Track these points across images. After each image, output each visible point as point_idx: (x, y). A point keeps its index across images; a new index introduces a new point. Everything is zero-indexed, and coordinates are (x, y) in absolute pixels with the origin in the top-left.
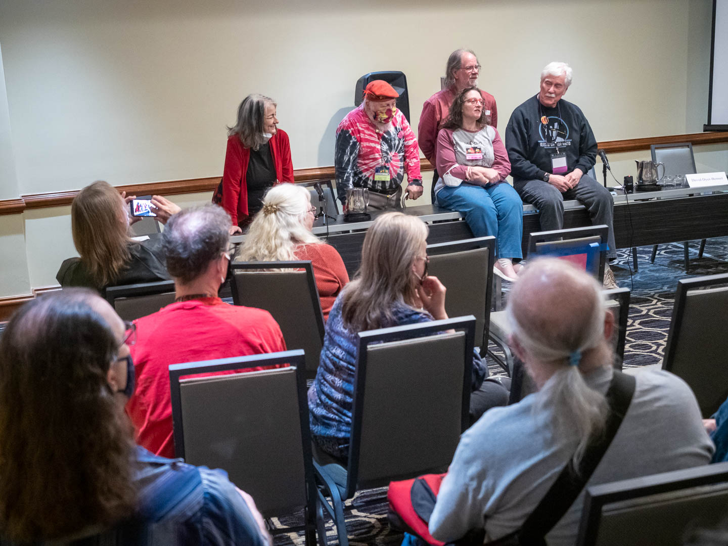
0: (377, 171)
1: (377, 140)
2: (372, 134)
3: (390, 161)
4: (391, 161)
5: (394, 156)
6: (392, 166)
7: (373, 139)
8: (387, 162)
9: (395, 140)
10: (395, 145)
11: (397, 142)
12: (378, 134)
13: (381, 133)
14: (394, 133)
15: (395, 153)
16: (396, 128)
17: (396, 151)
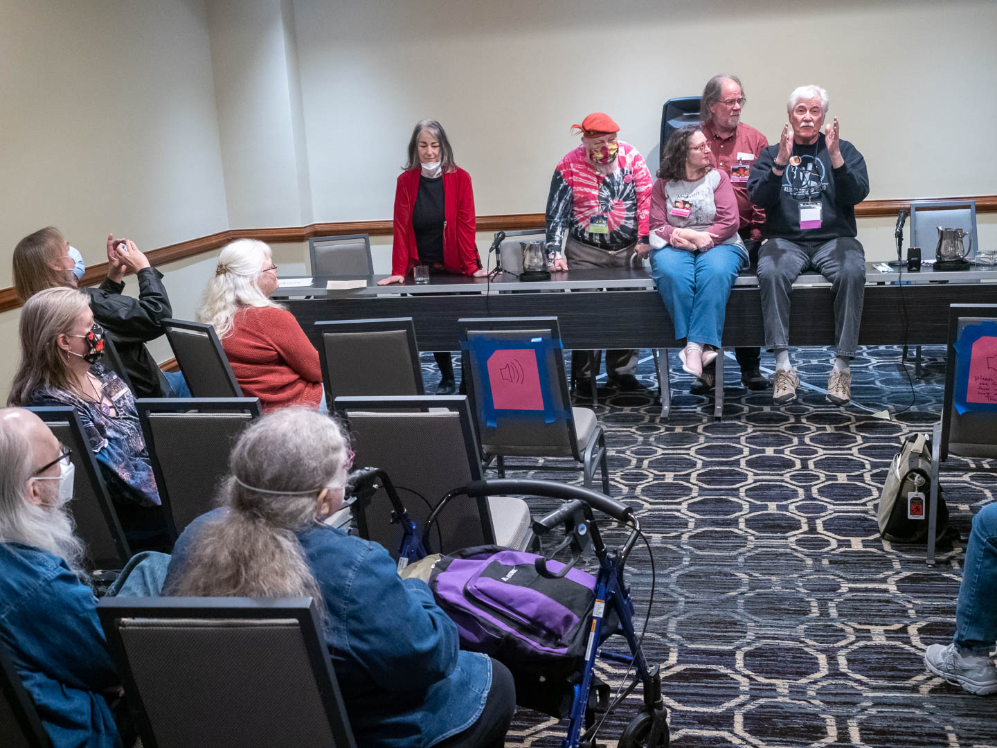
4: (612, 210)
5: (616, 204)
10: (618, 190)
14: (620, 176)
15: (619, 201)
16: (623, 171)
17: (620, 198)
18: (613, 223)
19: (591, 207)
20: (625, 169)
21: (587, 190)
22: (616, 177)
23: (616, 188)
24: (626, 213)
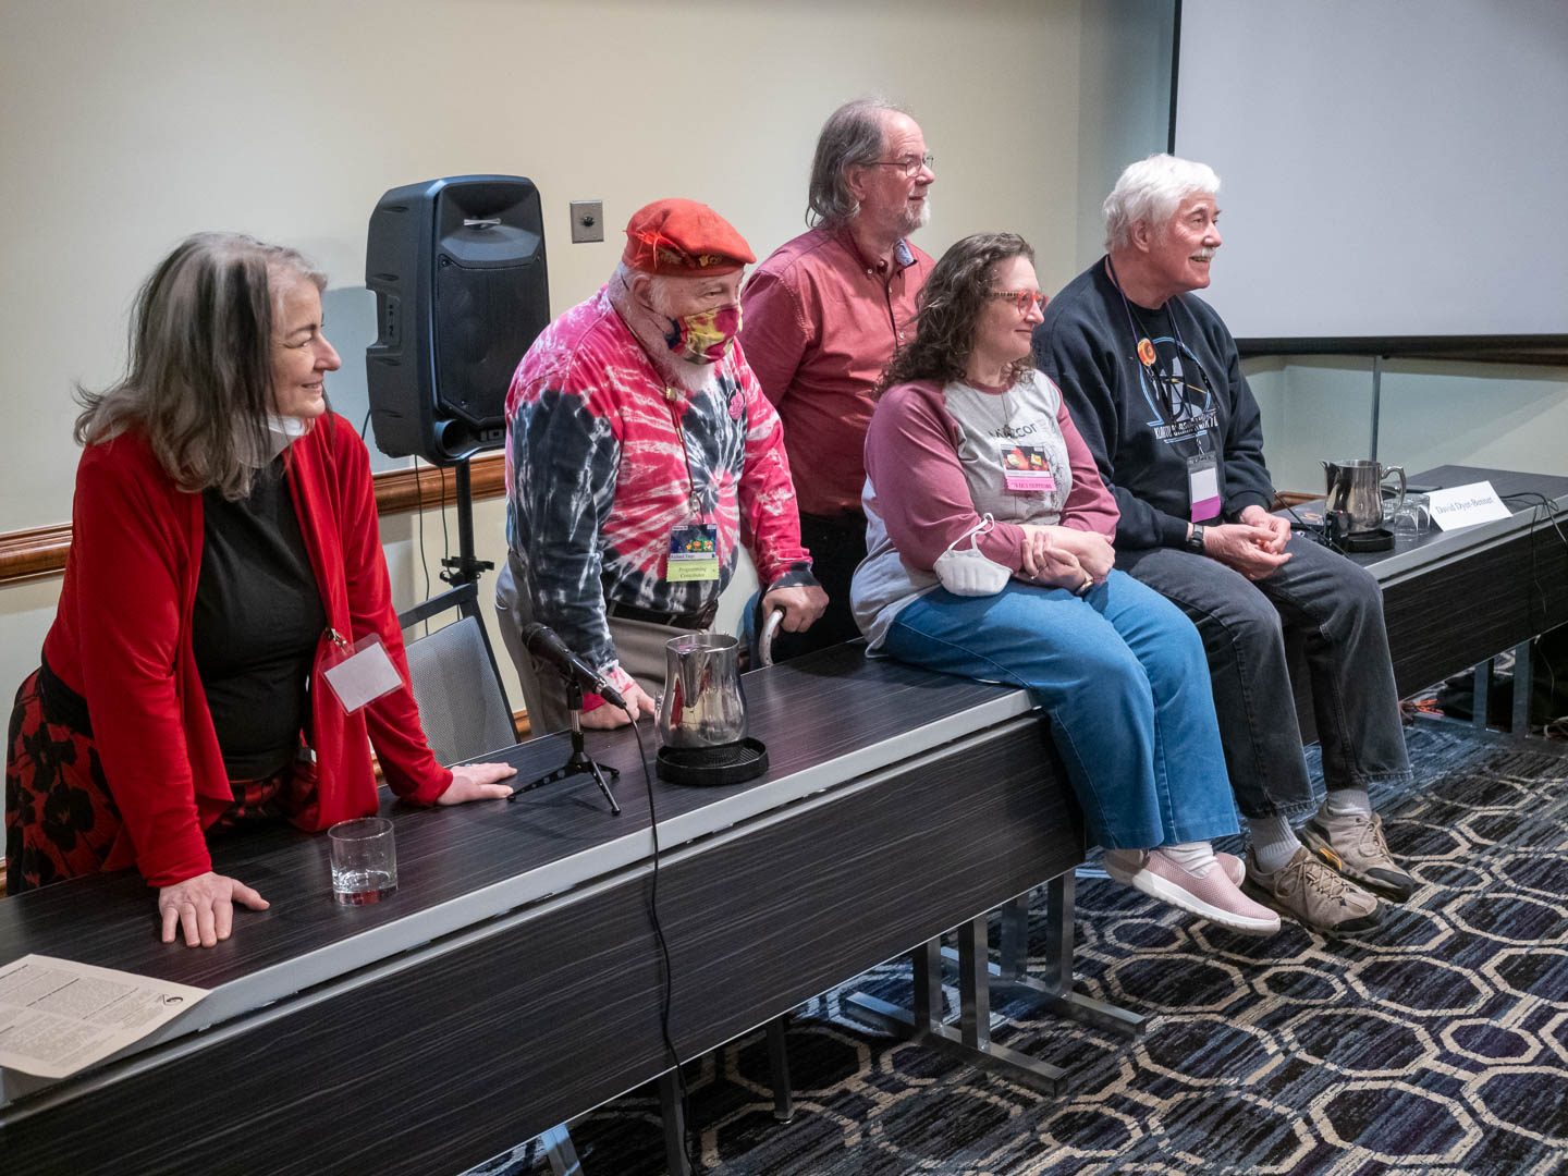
0: (676, 545)
2: (656, 406)
3: (713, 506)
6: (720, 522)
8: (705, 509)
9: (722, 424)
11: (728, 433)
13: (682, 399)
16: (721, 381)
19: (669, 502)
20: (725, 377)
22: (712, 403)
23: (717, 437)
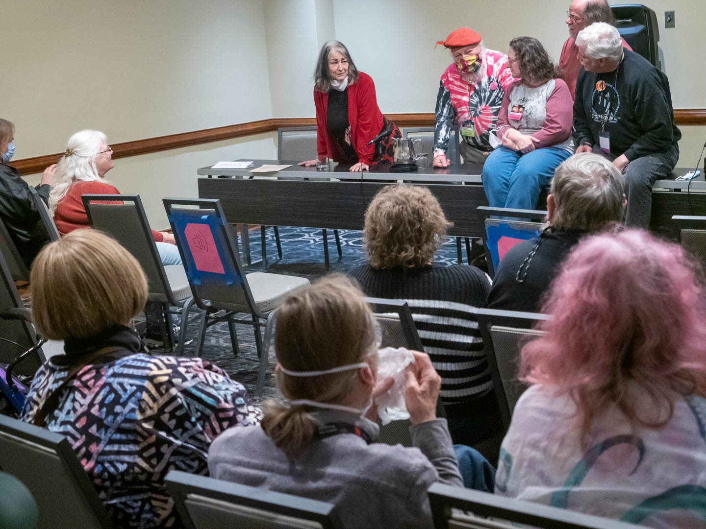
0: (464, 125)
1: (467, 92)
2: (462, 85)
3: (478, 116)
4: (480, 115)
5: (483, 109)
6: (481, 120)
7: (461, 90)
8: (474, 116)
9: (485, 91)
10: (485, 97)
11: (488, 94)
12: (470, 85)
13: (473, 84)
14: (487, 83)
15: (486, 106)
16: (490, 78)
17: (487, 104)
18: (480, 127)
19: (463, 113)
20: (492, 77)
21: (459, 97)
22: (483, 84)
23: (482, 95)
24: (493, 117)
